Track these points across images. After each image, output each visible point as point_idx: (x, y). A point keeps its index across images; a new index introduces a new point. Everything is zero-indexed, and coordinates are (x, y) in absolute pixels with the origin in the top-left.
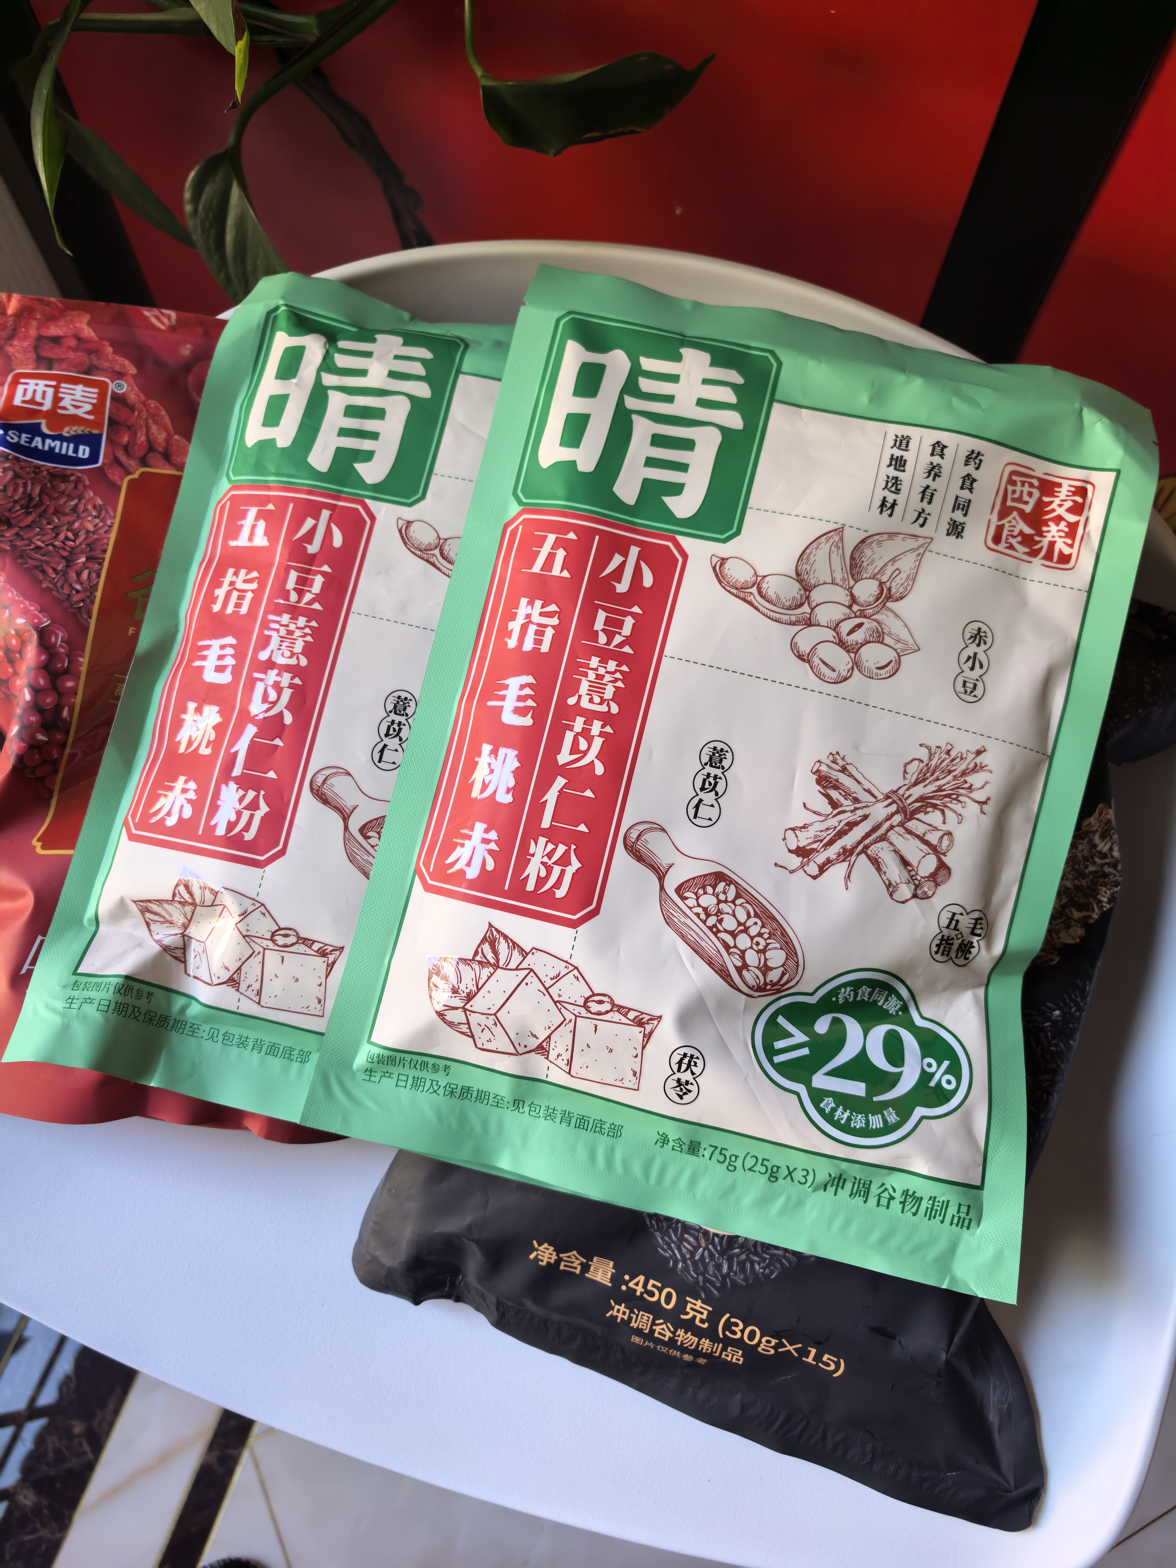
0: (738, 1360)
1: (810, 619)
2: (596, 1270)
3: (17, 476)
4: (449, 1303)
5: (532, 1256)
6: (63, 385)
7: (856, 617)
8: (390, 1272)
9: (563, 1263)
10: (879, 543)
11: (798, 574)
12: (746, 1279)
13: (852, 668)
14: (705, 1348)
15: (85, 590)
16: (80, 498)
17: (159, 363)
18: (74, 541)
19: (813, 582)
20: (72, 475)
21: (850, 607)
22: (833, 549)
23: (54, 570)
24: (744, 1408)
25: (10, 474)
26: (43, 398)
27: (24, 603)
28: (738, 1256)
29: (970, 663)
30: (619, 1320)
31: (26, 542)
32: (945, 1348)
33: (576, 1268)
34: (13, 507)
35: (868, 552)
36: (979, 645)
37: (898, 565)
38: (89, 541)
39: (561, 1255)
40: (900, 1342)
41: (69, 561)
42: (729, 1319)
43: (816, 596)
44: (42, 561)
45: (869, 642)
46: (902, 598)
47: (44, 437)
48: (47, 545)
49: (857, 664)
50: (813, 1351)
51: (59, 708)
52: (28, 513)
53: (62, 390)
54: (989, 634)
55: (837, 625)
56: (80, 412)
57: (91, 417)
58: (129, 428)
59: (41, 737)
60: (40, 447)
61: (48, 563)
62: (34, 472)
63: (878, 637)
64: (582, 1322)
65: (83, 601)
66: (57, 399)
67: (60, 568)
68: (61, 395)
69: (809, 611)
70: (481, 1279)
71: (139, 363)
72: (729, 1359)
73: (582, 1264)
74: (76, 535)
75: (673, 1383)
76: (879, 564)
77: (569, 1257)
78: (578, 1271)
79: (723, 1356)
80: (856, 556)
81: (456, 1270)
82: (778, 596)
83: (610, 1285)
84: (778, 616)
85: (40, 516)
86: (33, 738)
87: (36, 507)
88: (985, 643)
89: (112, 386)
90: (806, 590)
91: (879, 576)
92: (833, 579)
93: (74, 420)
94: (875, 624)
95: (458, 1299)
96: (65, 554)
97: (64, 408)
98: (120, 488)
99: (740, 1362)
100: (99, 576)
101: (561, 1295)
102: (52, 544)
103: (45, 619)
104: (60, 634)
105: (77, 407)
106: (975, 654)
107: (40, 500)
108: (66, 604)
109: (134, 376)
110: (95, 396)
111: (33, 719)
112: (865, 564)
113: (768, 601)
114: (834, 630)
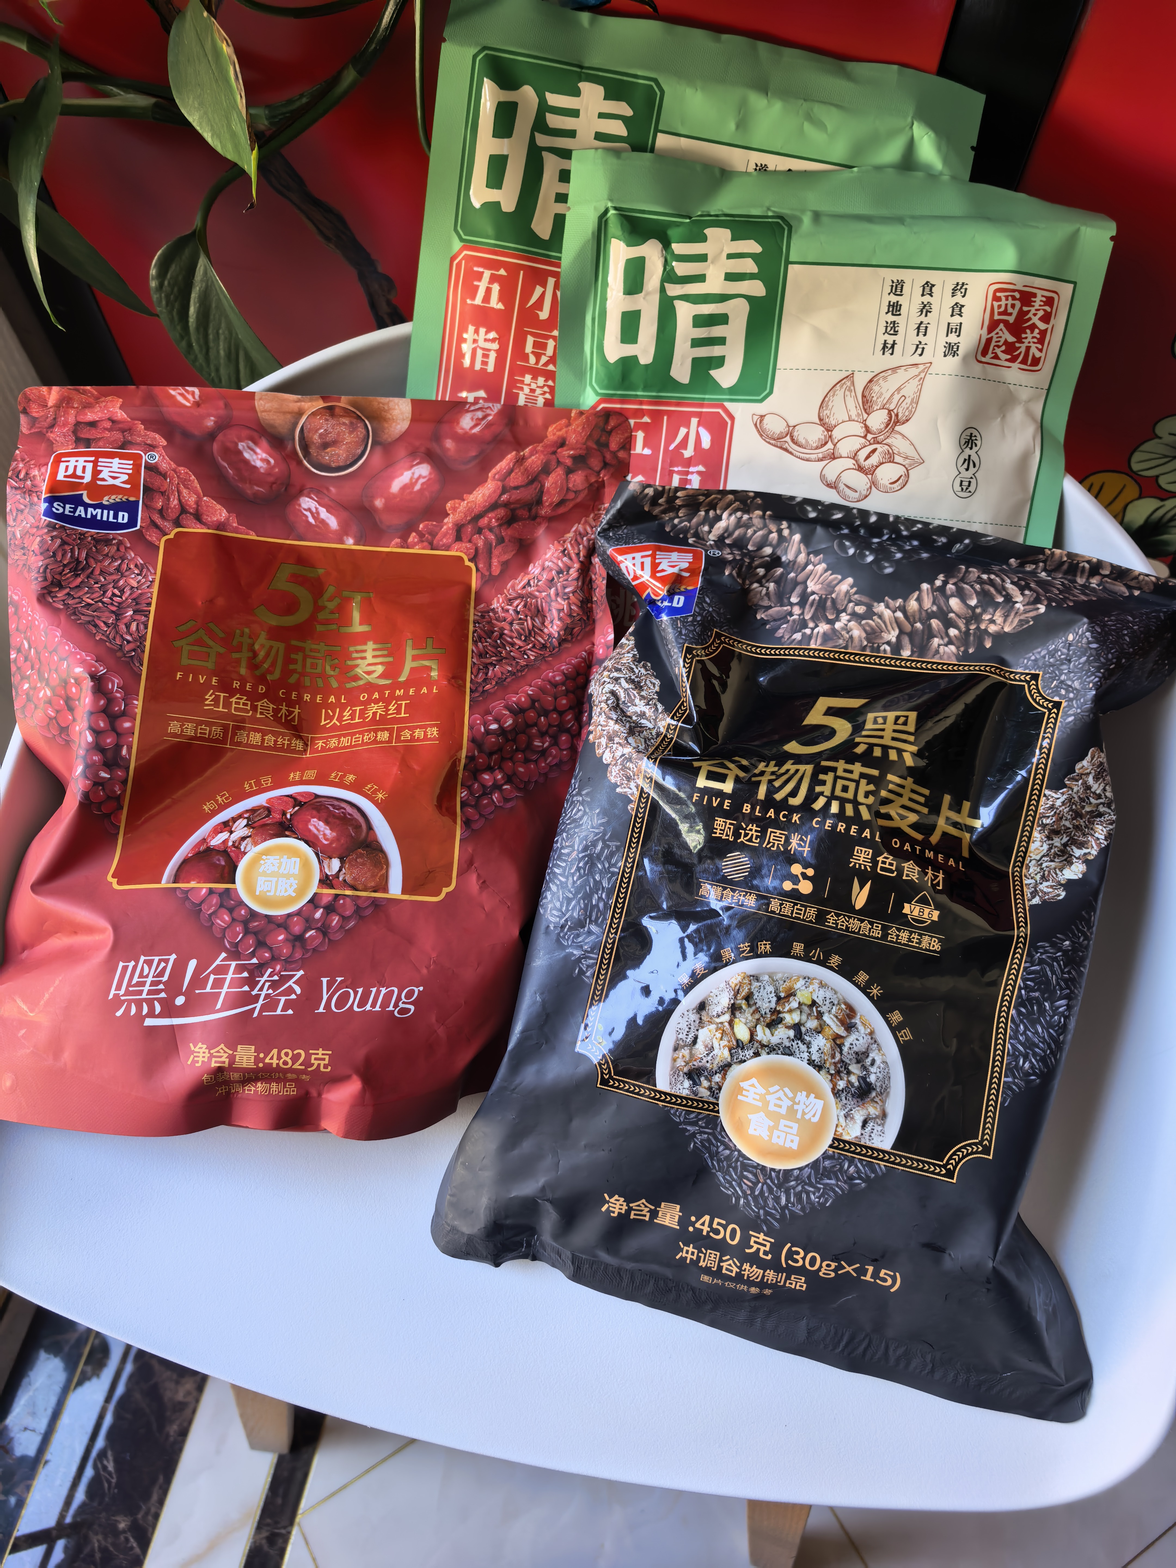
0: (802, 1286)
1: (833, 454)
2: (665, 1215)
3: (64, 543)
4: (527, 1262)
5: (604, 1209)
6: (100, 460)
7: (871, 444)
8: (470, 1239)
9: (633, 1213)
10: (885, 378)
11: (821, 420)
12: (803, 1209)
13: (871, 487)
14: (770, 1279)
15: (135, 640)
16: (123, 559)
17: (186, 434)
18: (120, 597)
19: (833, 423)
20: (114, 539)
21: (865, 437)
22: (847, 393)
23: (105, 623)
24: (810, 1332)
25: (59, 541)
26: (84, 471)
27: (80, 654)
28: (794, 1188)
29: (965, 466)
30: (688, 1261)
31: (77, 600)
32: (992, 1256)
33: (645, 1216)
34: (63, 570)
35: (876, 388)
36: (971, 448)
37: (902, 393)
38: (134, 596)
39: (631, 1205)
40: (950, 1255)
41: (118, 615)
42: (790, 1249)
43: (837, 434)
44: (93, 616)
45: (883, 463)
46: (907, 421)
47: (86, 506)
48: (96, 602)
49: (874, 483)
50: (871, 1269)
51: (118, 747)
52: (77, 575)
53: (99, 464)
54: (979, 438)
55: (856, 454)
56: (117, 482)
57: (128, 486)
58: (163, 493)
59: (103, 774)
60: (83, 515)
61: (99, 617)
62: (79, 539)
63: (890, 458)
64: (654, 1267)
65: (134, 650)
66: (96, 473)
67: (110, 621)
68: (99, 468)
69: (832, 447)
70: (556, 1237)
71: (168, 436)
72: (793, 1287)
73: (650, 1211)
74: (122, 591)
75: (742, 1316)
76: (887, 396)
77: (639, 1206)
78: (647, 1219)
79: (787, 1285)
80: (866, 394)
81: (531, 1230)
82: (807, 441)
83: (678, 1227)
84: (807, 456)
85: (88, 577)
86: (98, 775)
87: (83, 569)
88: (976, 445)
89: (145, 458)
90: (828, 431)
91: (887, 406)
92: (850, 417)
93: (113, 489)
94: (887, 447)
95: (534, 1258)
96: (114, 609)
97: (103, 480)
98: (158, 548)
99: (804, 1289)
100: (146, 627)
101: (633, 1244)
102: (101, 601)
103: (102, 668)
104: (116, 681)
105: (114, 478)
106: (970, 456)
107: (87, 563)
108: (119, 654)
109: (164, 447)
110: (131, 467)
111: (95, 758)
112: (875, 399)
113: (799, 446)
114: (854, 458)
